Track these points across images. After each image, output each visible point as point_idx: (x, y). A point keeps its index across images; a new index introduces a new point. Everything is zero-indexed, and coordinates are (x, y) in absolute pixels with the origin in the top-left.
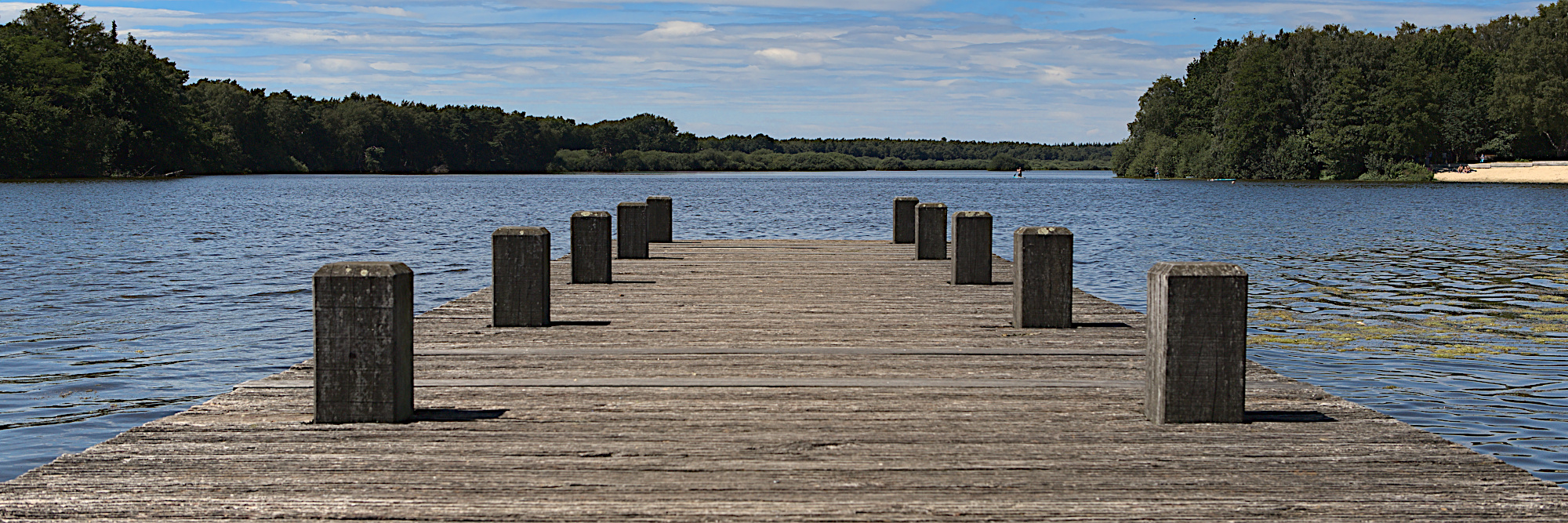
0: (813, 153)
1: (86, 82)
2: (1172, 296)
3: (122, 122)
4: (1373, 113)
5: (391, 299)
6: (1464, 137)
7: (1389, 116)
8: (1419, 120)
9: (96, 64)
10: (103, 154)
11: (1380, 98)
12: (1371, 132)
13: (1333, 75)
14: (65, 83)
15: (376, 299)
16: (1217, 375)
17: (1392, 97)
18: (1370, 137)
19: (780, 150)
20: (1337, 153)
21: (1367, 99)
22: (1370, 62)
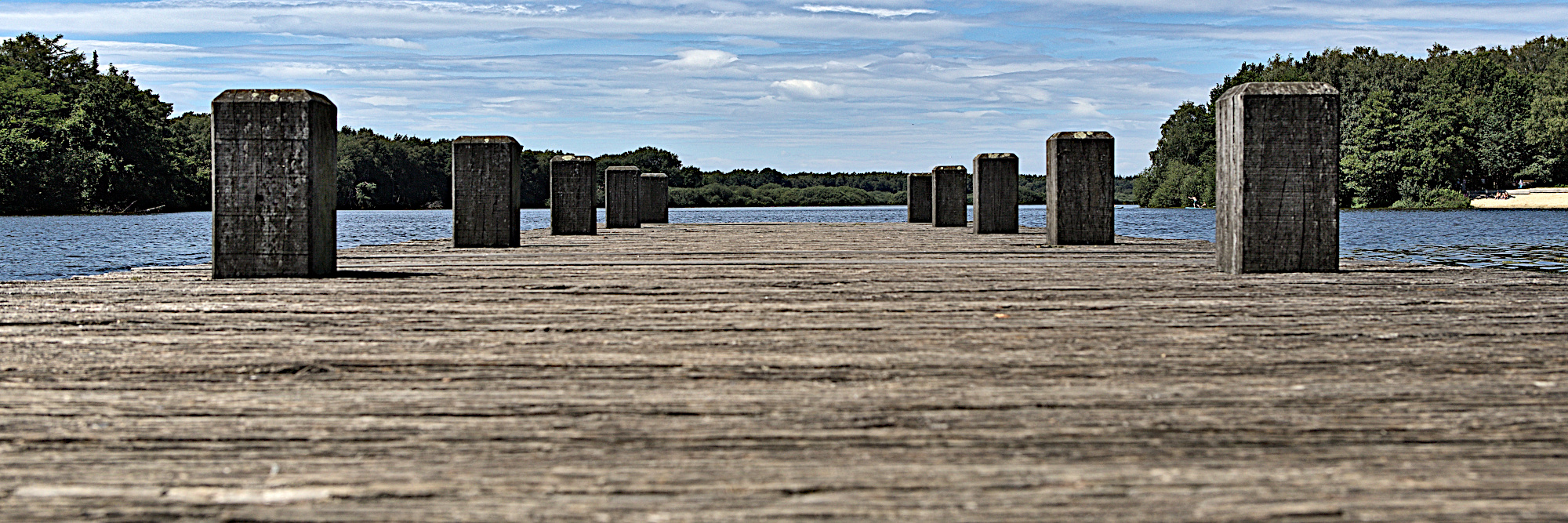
0: (823, 187)
1: (65, 113)
2: (1249, 119)
3: (103, 156)
4: (1405, 137)
5: (306, 129)
6: (1501, 162)
7: (1423, 140)
8: (1454, 144)
9: (76, 95)
10: (82, 189)
11: (1413, 122)
12: (1404, 157)
13: (1364, 98)
14: (42, 115)
15: (288, 129)
16: (1304, 216)
17: (1424, 121)
18: (1404, 161)
19: (789, 184)
20: (1368, 180)
21: (1399, 122)
22: (1402, 85)
